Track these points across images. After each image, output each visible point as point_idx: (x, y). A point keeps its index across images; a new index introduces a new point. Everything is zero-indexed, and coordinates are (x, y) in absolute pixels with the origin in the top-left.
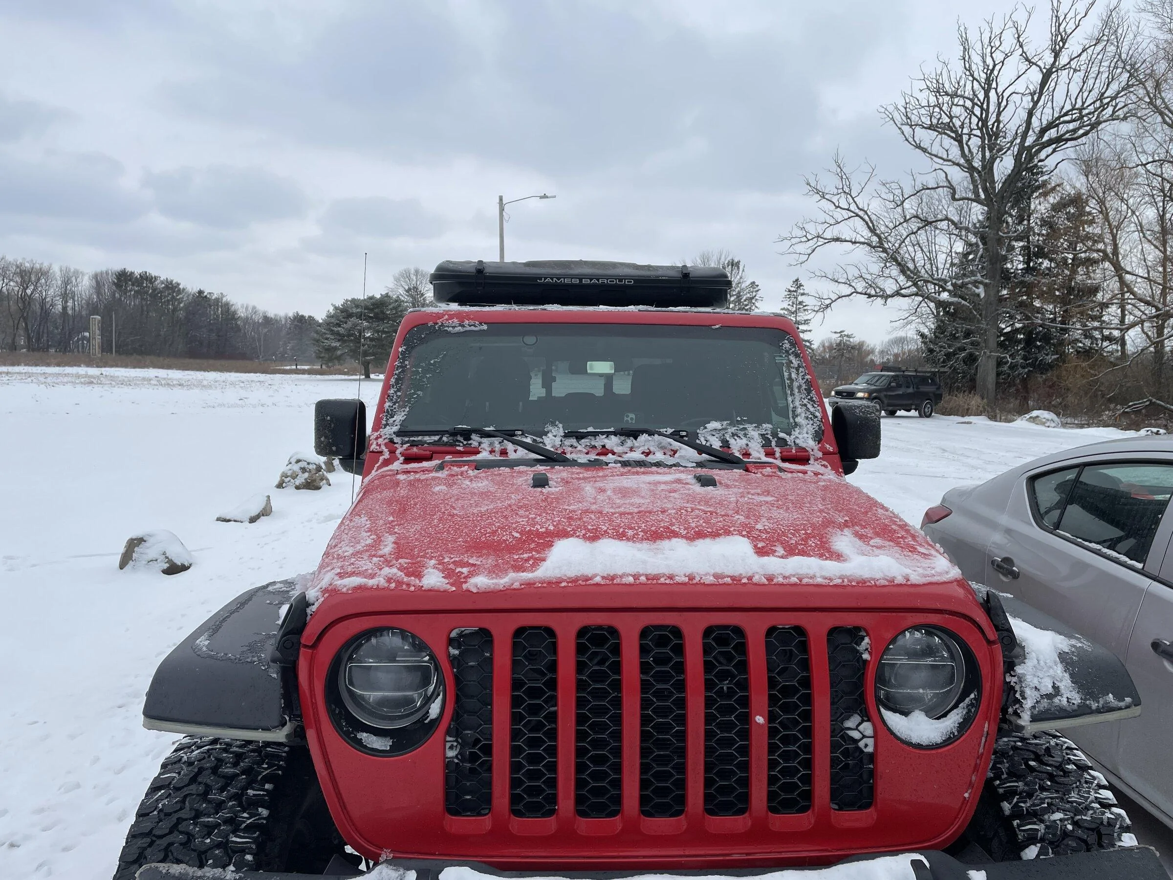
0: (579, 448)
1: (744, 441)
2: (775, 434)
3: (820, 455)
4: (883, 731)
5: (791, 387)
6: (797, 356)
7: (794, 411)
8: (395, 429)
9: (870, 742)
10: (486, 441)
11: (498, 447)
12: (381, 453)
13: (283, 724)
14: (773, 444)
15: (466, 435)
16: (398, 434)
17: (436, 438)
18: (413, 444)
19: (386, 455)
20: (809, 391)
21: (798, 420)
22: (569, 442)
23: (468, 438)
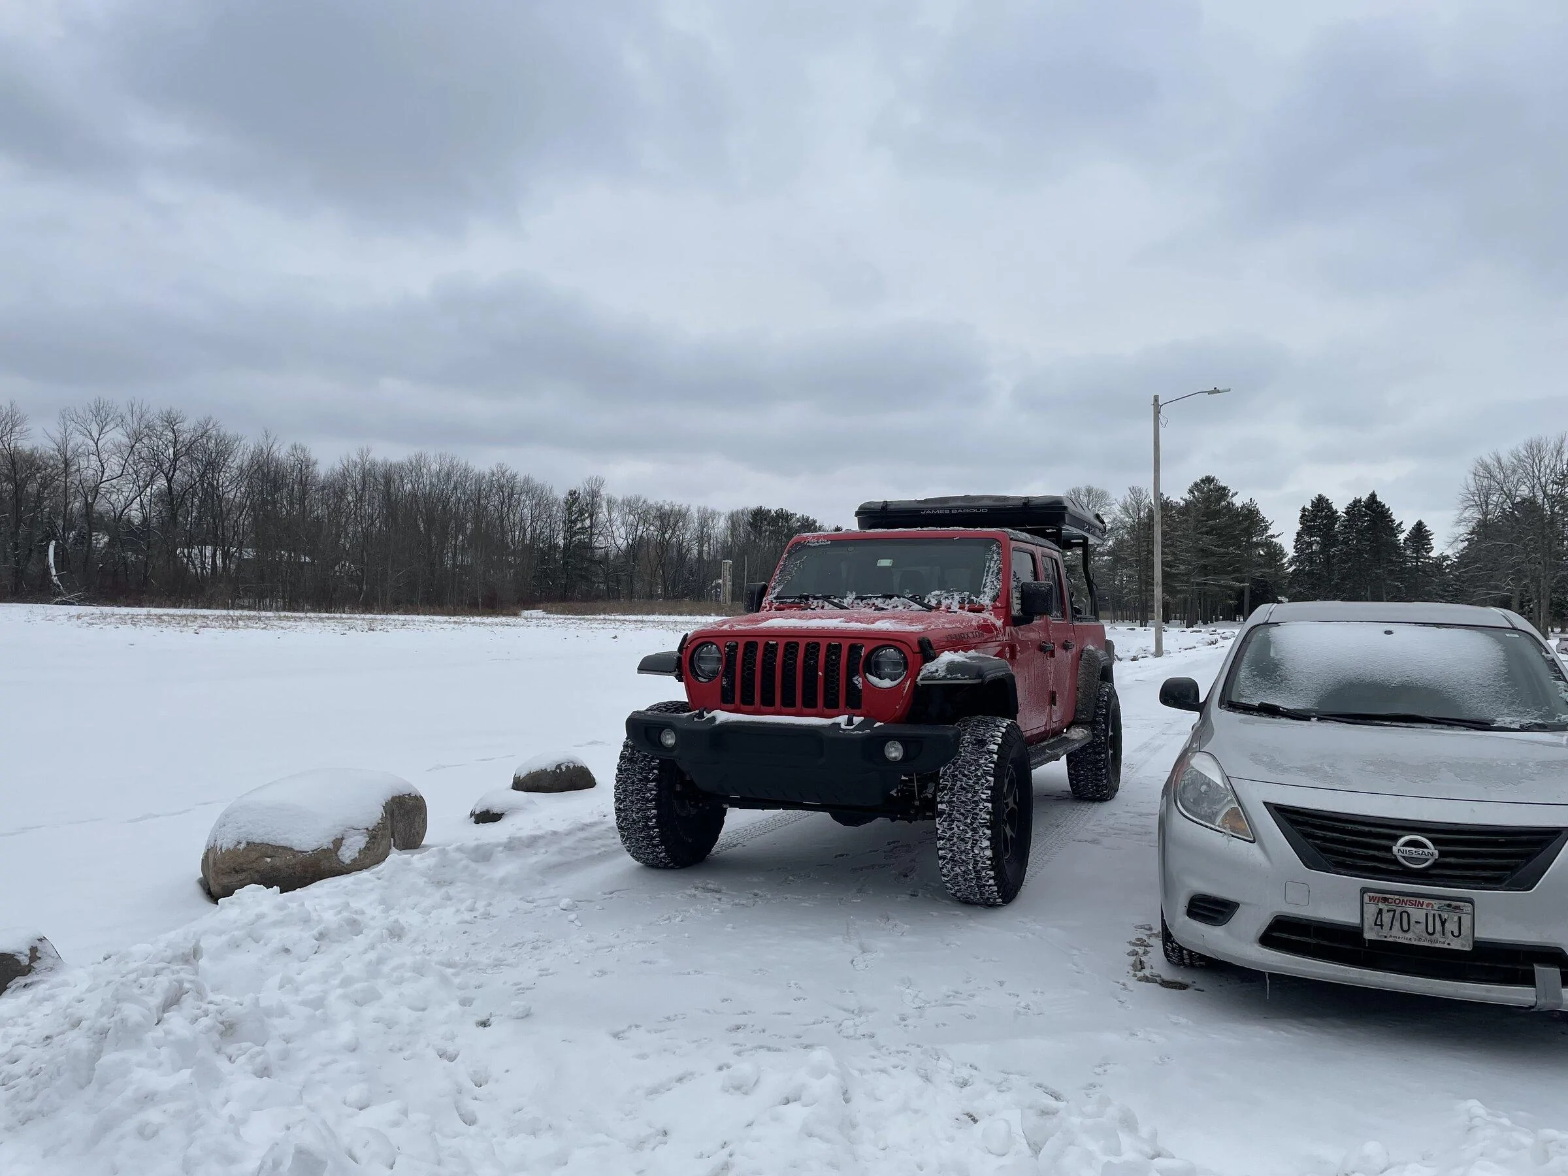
0: (861, 604)
1: (950, 601)
2: (969, 597)
3: (991, 608)
4: (866, 682)
5: (988, 572)
6: (998, 554)
7: (985, 585)
8: (775, 595)
9: (861, 685)
10: (816, 601)
11: (820, 604)
12: (766, 607)
13: (675, 671)
14: (966, 602)
15: (807, 598)
16: (775, 598)
17: (792, 600)
18: (782, 603)
19: (768, 608)
20: (998, 574)
21: (985, 589)
22: (856, 602)
23: (807, 600)
